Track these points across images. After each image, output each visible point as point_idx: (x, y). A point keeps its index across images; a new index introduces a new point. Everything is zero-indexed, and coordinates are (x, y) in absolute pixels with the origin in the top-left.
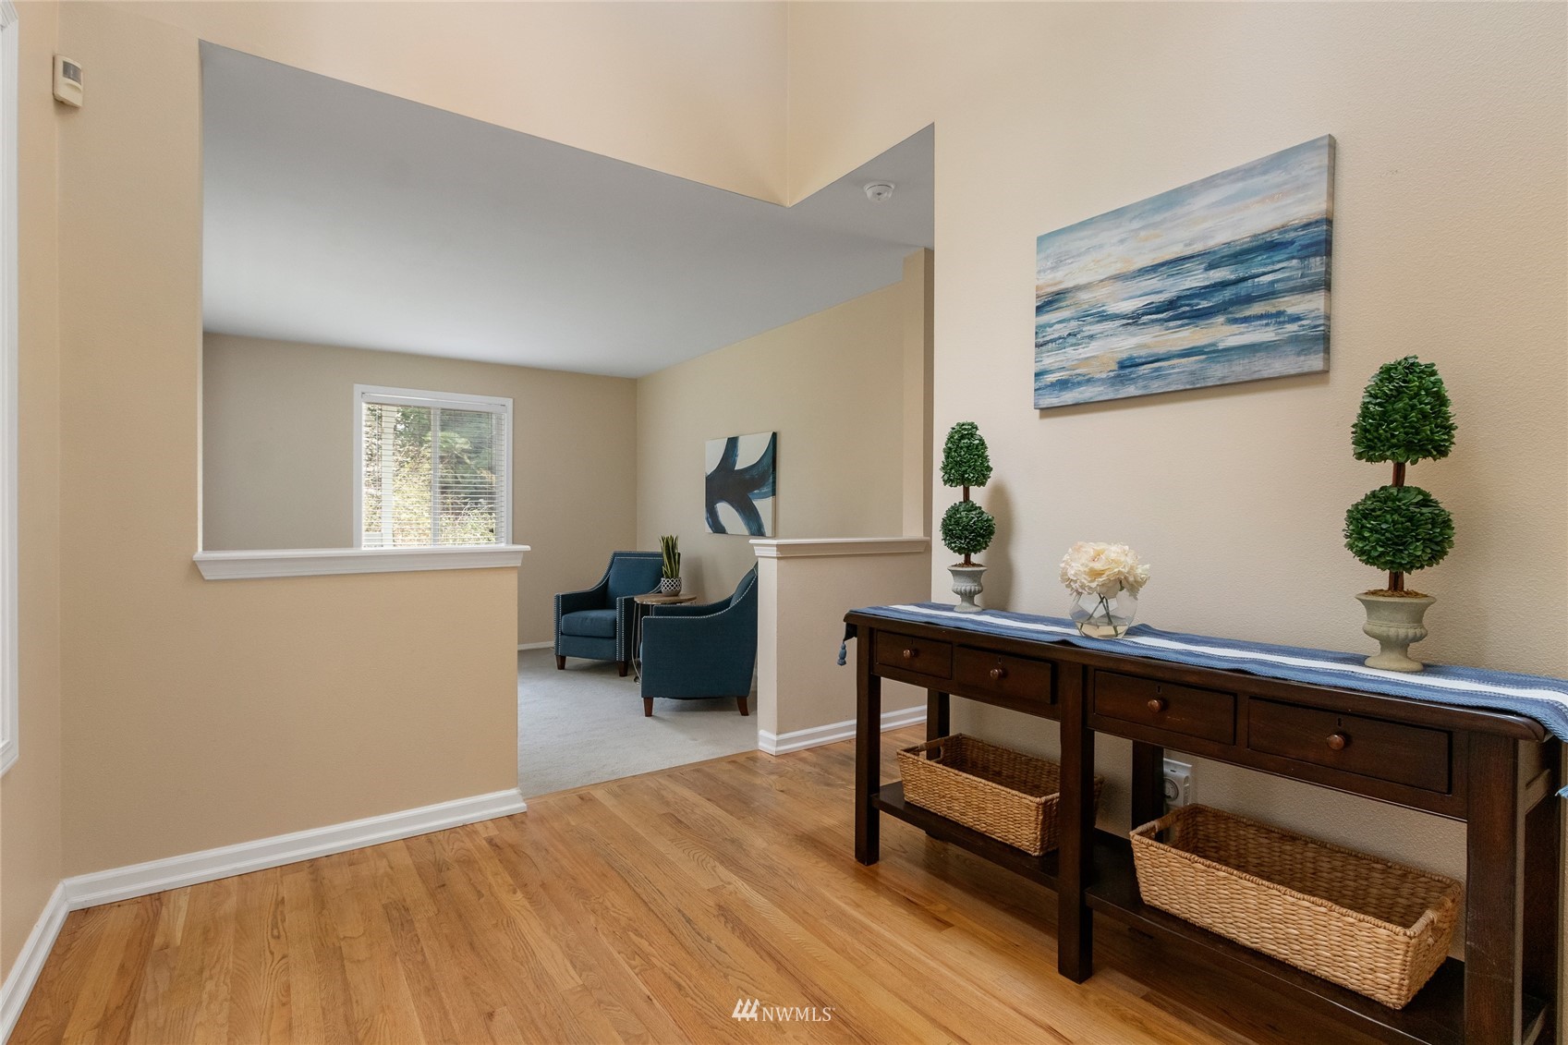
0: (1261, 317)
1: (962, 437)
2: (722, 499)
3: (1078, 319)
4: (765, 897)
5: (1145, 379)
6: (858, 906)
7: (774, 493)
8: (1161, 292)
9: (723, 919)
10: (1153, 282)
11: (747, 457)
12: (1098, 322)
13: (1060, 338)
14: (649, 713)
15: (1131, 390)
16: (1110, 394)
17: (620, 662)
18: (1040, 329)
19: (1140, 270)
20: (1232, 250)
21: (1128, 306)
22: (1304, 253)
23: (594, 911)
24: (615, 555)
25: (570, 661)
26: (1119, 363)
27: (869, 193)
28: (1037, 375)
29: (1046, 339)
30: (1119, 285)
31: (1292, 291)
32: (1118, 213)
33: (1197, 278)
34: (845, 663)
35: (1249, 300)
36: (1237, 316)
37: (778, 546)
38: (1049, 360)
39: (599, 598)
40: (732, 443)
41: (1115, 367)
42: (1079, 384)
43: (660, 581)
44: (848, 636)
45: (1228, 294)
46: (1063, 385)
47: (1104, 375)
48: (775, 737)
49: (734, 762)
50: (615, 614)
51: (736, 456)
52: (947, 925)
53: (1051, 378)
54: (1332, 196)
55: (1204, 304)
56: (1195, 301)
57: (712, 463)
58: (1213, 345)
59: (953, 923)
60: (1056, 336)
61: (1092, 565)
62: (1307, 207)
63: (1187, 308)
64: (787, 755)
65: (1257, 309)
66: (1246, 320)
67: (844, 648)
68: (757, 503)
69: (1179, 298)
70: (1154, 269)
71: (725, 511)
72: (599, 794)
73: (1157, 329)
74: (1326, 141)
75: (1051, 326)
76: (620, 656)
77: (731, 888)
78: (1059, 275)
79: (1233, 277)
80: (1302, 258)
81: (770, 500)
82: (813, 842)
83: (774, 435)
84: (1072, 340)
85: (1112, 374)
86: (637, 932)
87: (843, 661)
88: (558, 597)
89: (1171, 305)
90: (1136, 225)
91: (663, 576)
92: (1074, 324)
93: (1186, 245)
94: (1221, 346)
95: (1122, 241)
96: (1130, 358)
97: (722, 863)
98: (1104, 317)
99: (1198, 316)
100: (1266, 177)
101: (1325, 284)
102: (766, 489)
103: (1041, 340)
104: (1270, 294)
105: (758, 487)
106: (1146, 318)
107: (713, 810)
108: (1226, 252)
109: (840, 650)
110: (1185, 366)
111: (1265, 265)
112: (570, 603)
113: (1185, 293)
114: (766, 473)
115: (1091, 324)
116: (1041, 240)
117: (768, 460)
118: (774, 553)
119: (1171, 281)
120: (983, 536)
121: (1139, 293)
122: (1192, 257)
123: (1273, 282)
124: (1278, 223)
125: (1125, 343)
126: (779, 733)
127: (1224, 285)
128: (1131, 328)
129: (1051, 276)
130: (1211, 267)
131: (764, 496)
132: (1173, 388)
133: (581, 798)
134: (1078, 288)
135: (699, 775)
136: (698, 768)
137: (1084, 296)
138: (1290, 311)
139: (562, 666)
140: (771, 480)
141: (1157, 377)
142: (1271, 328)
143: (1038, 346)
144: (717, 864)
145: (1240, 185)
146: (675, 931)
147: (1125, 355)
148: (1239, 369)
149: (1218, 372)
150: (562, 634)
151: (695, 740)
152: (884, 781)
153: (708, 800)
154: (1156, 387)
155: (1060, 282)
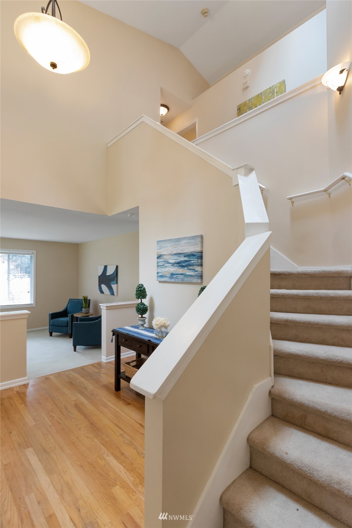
0: (192, 269)
1: (139, 288)
2: (103, 283)
3: (164, 262)
4: (88, 401)
5: (175, 278)
6: (110, 401)
7: (117, 283)
8: (177, 260)
9: (75, 407)
10: (176, 257)
11: (110, 272)
12: (168, 263)
13: (161, 265)
14: (75, 350)
15: (173, 280)
16: (169, 280)
17: (69, 334)
18: (158, 262)
19: (174, 254)
20: (188, 254)
21: (172, 261)
22: (198, 258)
23: (42, 408)
24: (70, 299)
25: (54, 334)
26: (171, 274)
27: (129, 216)
28: (158, 273)
29: (159, 265)
30: (170, 256)
31: (196, 265)
32: (170, 240)
33: (183, 259)
34: (112, 342)
35: (190, 265)
36: (189, 268)
37: (106, 306)
38: (159, 270)
39: (64, 314)
40: (106, 267)
41: (170, 275)
42: (164, 277)
43: (82, 310)
44: (113, 335)
45: (187, 263)
46: (162, 276)
47: (168, 276)
48: (105, 358)
49: (93, 365)
50: (68, 319)
51: (107, 271)
52: (129, 404)
53: (160, 274)
54: (202, 247)
55: (184, 264)
56: (182, 263)
57: (100, 273)
58: (185, 273)
59: (131, 403)
60: (160, 265)
61: (156, 323)
62: (198, 249)
63: (181, 264)
64: (109, 363)
65: (191, 267)
66: (190, 269)
67: (112, 338)
68: (113, 286)
69: (180, 262)
70: (176, 254)
71: (104, 287)
72: (51, 377)
73: (177, 268)
74: (200, 236)
75: (160, 262)
76: (69, 332)
77: (80, 399)
78: (161, 251)
79: (188, 260)
80: (198, 259)
81: (116, 285)
82: (106, 387)
83: (117, 266)
84: (163, 266)
85: (170, 276)
86: (52, 412)
87: (112, 341)
88: (50, 314)
89: (178, 263)
90: (173, 244)
91: (83, 308)
92: (163, 263)
93: (181, 251)
94: (187, 274)
95: (171, 247)
96: (173, 273)
97: (80, 393)
98: (169, 263)
99: (183, 267)
100: (192, 240)
101: (202, 265)
102: (115, 282)
103: (158, 265)
104: (193, 265)
105: (113, 281)
106: (175, 265)
107: (83, 380)
108: (187, 254)
109: (111, 339)
110: (181, 277)
111: (192, 259)
112: (54, 316)
113: (181, 261)
114: (115, 277)
115: (166, 263)
116: (158, 242)
117: (115, 274)
118: (105, 308)
119: (178, 258)
120: (144, 311)
121: (174, 259)
122: (182, 254)
123: (194, 263)
124: (194, 251)
125: (171, 269)
126: (107, 357)
127: (186, 261)
128: (173, 266)
129: (159, 251)
130: (185, 257)
131: (114, 284)
132: (179, 281)
133: (46, 378)
134: (164, 255)
135: (82, 371)
136: (82, 368)
137: (165, 257)
138: (196, 269)
139: (51, 335)
140: (116, 279)
141: (177, 278)
142: (193, 272)
143: (158, 266)
144: (78, 394)
145: (188, 241)
146: (62, 411)
147: (172, 272)
148: (188, 279)
149: (186, 279)
150: (51, 325)
151: (87, 358)
152: (122, 371)
153: (82, 377)
154: (177, 280)
155: (161, 253)
